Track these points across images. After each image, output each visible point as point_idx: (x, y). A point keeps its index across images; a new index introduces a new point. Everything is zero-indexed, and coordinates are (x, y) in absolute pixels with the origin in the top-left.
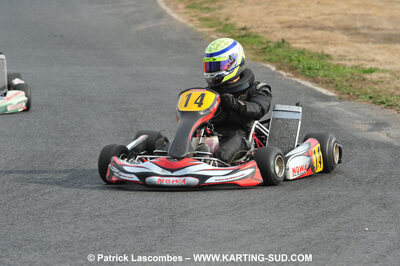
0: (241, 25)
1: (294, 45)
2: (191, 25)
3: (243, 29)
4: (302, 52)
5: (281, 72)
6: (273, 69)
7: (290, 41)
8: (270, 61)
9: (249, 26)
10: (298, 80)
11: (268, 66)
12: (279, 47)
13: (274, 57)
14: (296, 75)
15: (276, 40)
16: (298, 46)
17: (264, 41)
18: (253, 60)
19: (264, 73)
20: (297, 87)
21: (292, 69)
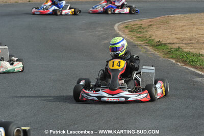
0: (157, 40)
1: (184, 50)
2: (132, 40)
3: (158, 42)
4: (189, 53)
5: (178, 63)
6: (174, 62)
7: (183, 48)
8: (172, 58)
9: (161, 40)
10: (187, 67)
11: (171, 60)
12: (177, 51)
13: (174, 56)
14: (186, 65)
15: (175, 47)
16: (187, 50)
17: (169, 48)
18: (164, 57)
19: (169, 64)
20: (186, 70)
21: (184, 62)
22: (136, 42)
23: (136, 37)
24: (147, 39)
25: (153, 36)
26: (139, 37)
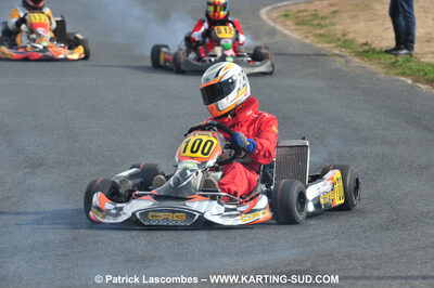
22: (319, 45)
23: (315, 35)
24: (339, 39)
25: (349, 32)
26: (320, 35)
